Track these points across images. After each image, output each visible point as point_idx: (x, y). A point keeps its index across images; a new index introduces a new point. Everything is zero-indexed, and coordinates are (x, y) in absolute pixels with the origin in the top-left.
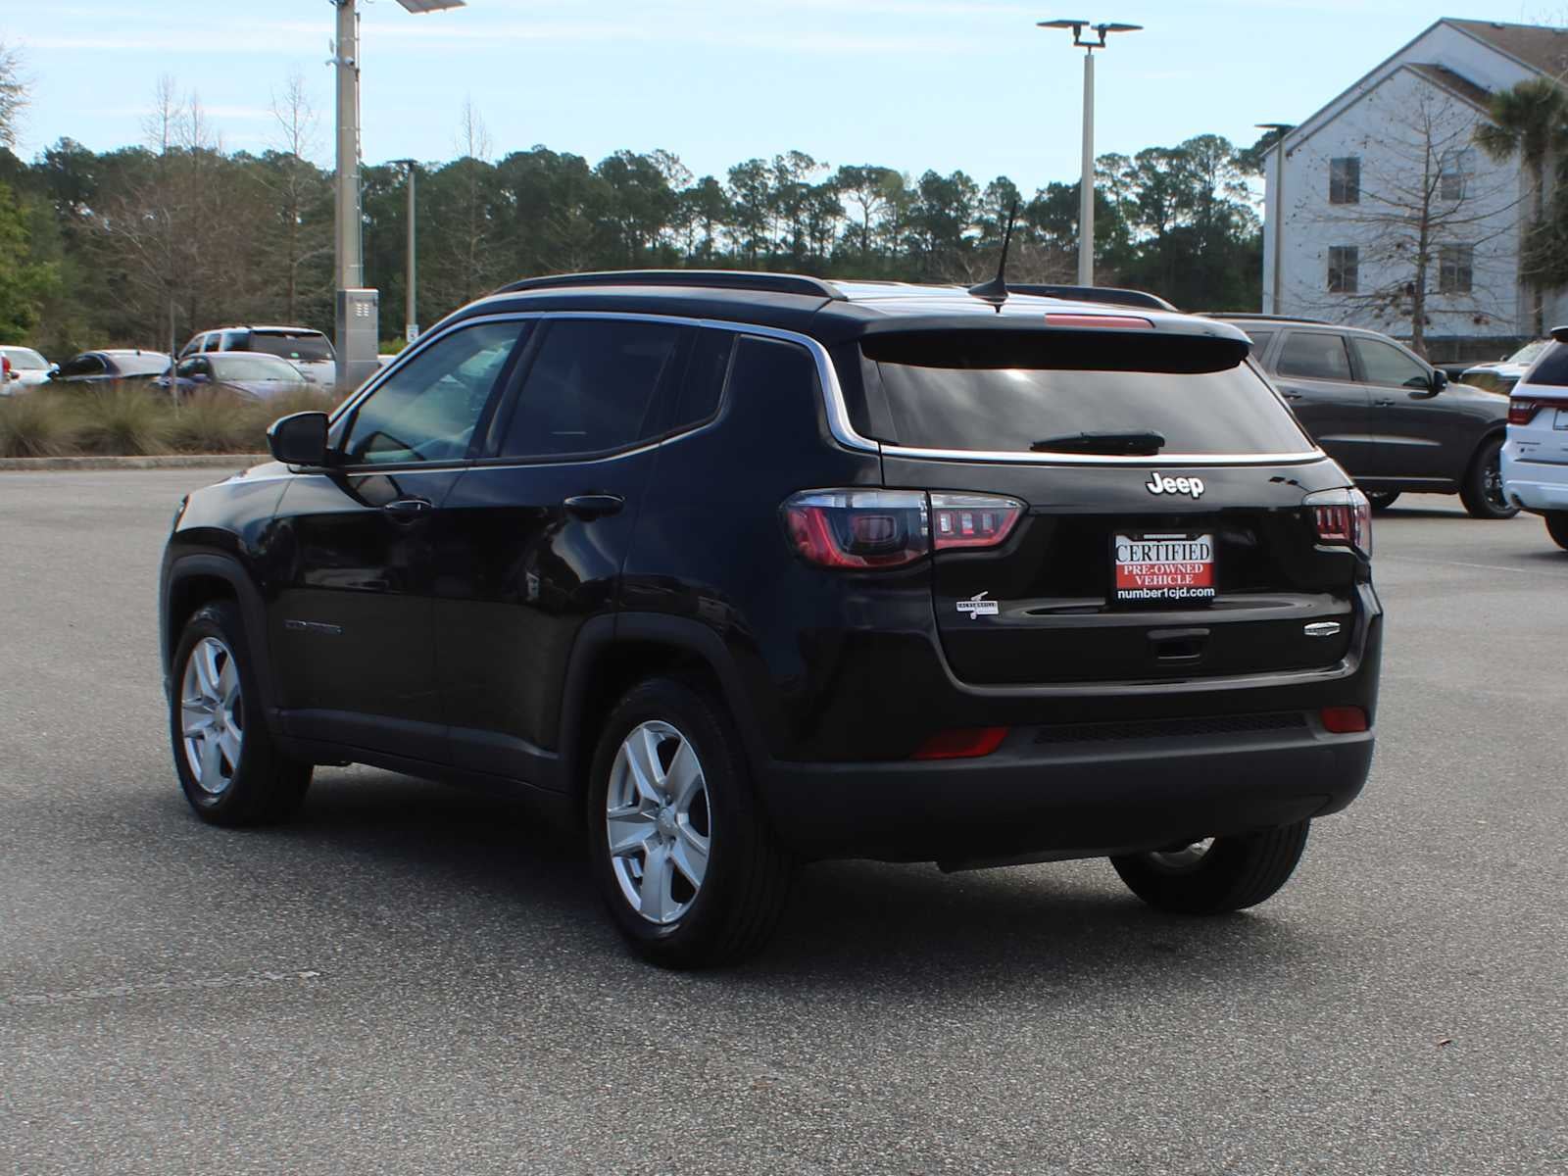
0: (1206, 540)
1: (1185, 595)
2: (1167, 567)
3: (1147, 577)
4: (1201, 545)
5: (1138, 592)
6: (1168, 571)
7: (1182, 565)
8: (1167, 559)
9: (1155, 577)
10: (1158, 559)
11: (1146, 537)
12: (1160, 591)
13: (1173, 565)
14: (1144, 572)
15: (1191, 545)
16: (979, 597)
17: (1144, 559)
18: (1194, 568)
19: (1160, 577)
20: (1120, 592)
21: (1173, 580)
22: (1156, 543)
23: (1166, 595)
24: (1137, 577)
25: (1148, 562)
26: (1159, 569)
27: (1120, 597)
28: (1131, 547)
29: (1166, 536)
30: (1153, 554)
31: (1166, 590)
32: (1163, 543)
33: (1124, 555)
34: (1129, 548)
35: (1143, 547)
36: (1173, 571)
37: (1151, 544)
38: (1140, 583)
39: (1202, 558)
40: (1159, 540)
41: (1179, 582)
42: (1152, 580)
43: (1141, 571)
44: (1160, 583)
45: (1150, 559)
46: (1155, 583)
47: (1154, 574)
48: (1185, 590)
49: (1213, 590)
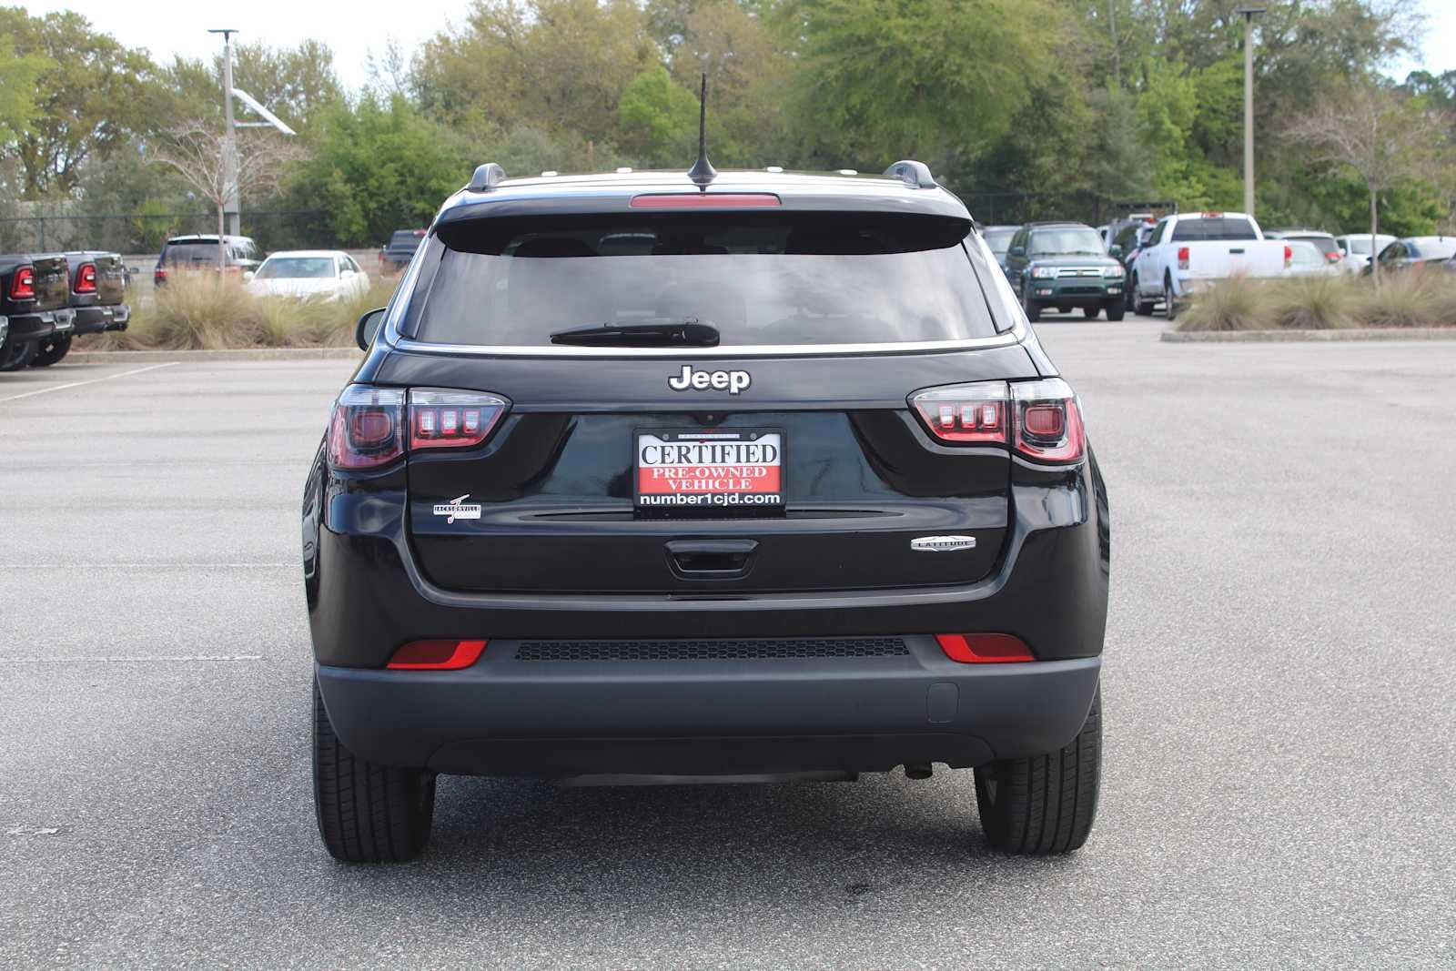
0: (772, 440)
1: (737, 501)
2: (713, 470)
3: (684, 482)
4: (764, 446)
5: (668, 498)
6: (715, 474)
7: (735, 468)
8: (714, 461)
9: (696, 482)
10: (701, 461)
11: (680, 436)
12: (700, 498)
13: (723, 468)
14: (680, 476)
15: (748, 447)
16: (459, 500)
17: (680, 461)
18: (753, 472)
19: (704, 481)
20: (642, 498)
21: (721, 484)
22: (698, 443)
23: (709, 502)
24: (671, 482)
25: (685, 463)
26: (702, 472)
27: (642, 502)
28: (663, 448)
29: (710, 436)
30: (694, 455)
31: (709, 496)
32: (706, 443)
33: (653, 456)
34: (659, 449)
35: (680, 448)
36: (722, 474)
37: (690, 444)
38: (674, 487)
39: (764, 460)
40: (702, 441)
41: (731, 487)
42: (692, 484)
43: (676, 473)
44: (704, 487)
45: (689, 461)
46: (696, 488)
47: (696, 477)
48: (737, 496)
49: (778, 497)
